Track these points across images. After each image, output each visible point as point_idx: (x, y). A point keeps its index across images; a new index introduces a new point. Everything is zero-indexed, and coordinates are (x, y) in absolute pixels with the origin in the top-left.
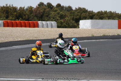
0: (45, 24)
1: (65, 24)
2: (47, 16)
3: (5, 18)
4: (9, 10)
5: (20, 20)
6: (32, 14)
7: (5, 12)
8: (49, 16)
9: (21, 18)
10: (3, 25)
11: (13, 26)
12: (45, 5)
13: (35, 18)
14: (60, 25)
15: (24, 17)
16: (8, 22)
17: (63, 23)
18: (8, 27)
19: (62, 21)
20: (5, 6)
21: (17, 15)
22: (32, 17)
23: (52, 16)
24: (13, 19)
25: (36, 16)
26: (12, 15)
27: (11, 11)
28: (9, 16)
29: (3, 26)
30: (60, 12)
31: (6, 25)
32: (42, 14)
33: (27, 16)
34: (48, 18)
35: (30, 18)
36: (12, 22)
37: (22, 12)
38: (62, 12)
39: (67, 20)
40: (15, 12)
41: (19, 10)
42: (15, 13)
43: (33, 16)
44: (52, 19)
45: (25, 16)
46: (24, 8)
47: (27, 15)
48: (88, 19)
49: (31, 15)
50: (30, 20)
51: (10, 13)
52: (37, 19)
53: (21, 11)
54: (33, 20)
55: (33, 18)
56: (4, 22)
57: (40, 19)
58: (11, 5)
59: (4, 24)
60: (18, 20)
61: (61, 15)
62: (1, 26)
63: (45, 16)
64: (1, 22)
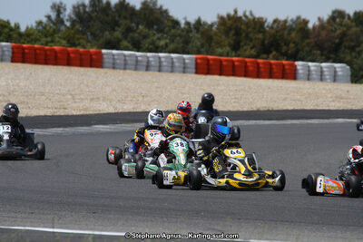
2: (352, 49)
4: (243, 27)
5: (271, 56)
6: (308, 41)
7: (233, 32)
8: (357, 49)
9: (274, 53)
10: (193, 66)
12: (349, 16)
13: (315, 52)
15: (284, 48)
16: (208, 60)
20: (232, 13)
21: (266, 42)
22: (307, 49)
24: (253, 52)
25: (319, 46)
26: (251, 40)
27: (250, 30)
28: (242, 44)
29: (194, 71)
31: (203, 68)
32: (337, 41)
33: (292, 45)
34: (354, 54)
35: (301, 52)
36: (221, 61)
37: (279, 34)
40: (259, 32)
41: (272, 28)
42: (260, 36)
43: (308, 44)
45: (287, 44)
46: (286, 21)
47: (294, 43)
49: (304, 44)
50: (299, 56)
51: (244, 35)
52: (322, 55)
53: (277, 32)
54: (309, 58)
55: (310, 51)
57: (332, 56)
58: (248, 14)
60: (265, 56)
62: (189, 70)
63: (345, 47)
64: (189, 58)
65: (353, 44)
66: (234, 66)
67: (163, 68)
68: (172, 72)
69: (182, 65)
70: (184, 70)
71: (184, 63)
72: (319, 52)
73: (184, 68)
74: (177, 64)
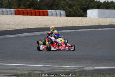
0: (54, 13)
1: (73, 13)
3: (16, 7)
6: (42, 3)
11: (23, 14)
13: (45, 7)
14: (69, 14)
16: (19, 10)
17: (72, 12)
18: (19, 15)
19: (71, 10)
22: (42, 6)
23: (62, 5)
25: (46, 5)
29: (14, 14)
30: (69, 2)
31: (17, 13)
32: (52, 3)
34: (57, 7)
36: (23, 11)
38: (71, 2)
39: (74, 9)
44: (61, 8)
48: (95, 9)
50: (40, 8)
52: (47, 8)
54: (43, 9)
55: (43, 7)
56: (15, 10)
57: (50, 8)
59: (15, 12)
61: (69, 4)
62: (12, 14)
63: (54, 5)
64: (13, 10)
65: (57, 4)
66: (27, 12)
67: (4, 14)
68: (7, 14)
69: (10, 13)
70: (11, 14)
71: (11, 12)
72: (46, 7)
73: (11, 13)
74: (9, 12)
